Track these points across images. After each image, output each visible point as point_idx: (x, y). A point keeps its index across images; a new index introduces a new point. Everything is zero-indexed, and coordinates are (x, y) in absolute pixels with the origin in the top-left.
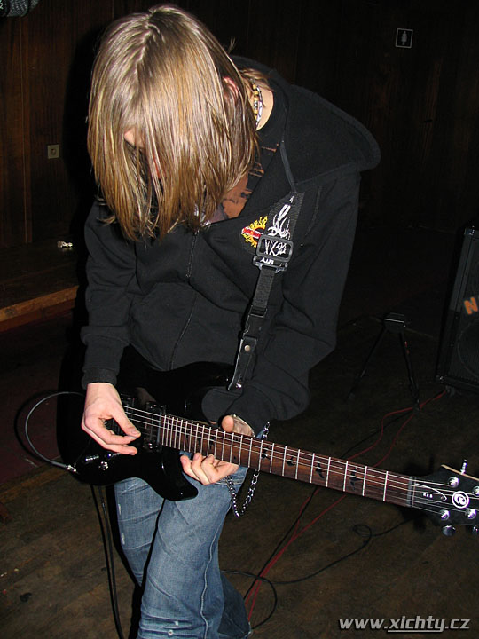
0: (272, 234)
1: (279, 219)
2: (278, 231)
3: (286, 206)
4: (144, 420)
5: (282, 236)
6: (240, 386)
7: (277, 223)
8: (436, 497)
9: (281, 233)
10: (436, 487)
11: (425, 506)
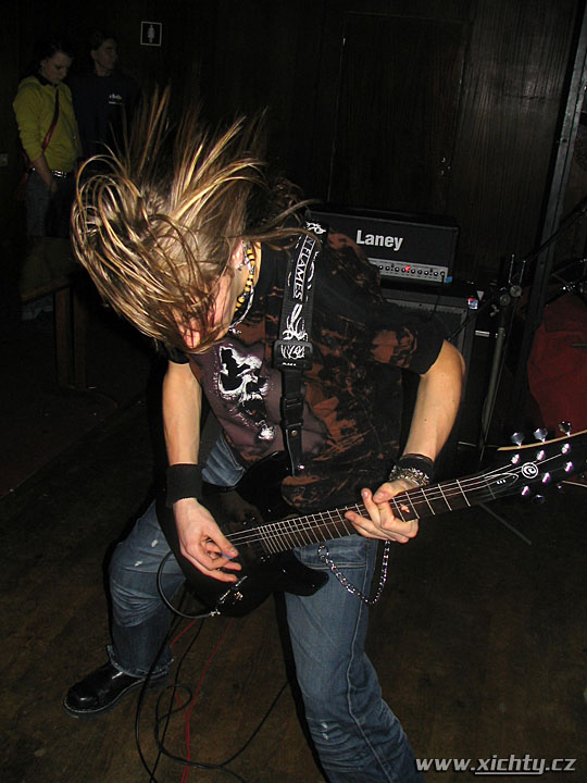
0: (288, 338)
1: (293, 321)
2: (294, 333)
3: (297, 305)
4: (245, 540)
5: (299, 338)
6: (302, 467)
7: (291, 326)
8: (509, 479)
9: (297, 335)
10: (504, 471)
11: (505, 493)
